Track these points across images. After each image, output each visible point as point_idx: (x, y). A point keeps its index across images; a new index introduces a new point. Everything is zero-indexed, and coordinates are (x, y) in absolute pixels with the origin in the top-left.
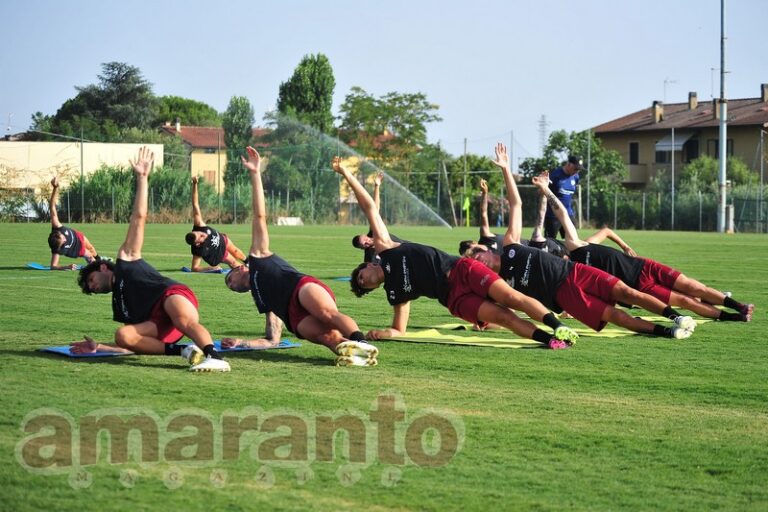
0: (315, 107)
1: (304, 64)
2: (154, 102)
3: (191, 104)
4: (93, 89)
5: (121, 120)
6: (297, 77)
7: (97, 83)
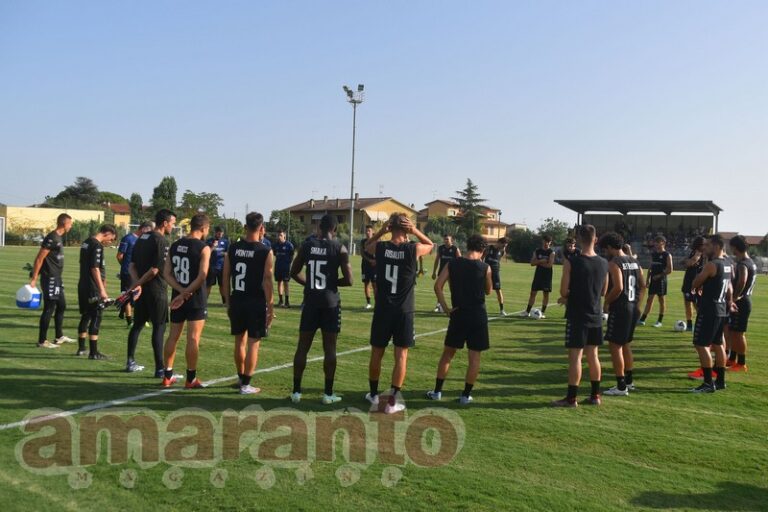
0: (169, 197)
1: (165, 180)
2: (99, 194)
3: (114, 195)
4: (72, 187)
5: (85, 200)
6: (162, 185)
7: (74, 185)
